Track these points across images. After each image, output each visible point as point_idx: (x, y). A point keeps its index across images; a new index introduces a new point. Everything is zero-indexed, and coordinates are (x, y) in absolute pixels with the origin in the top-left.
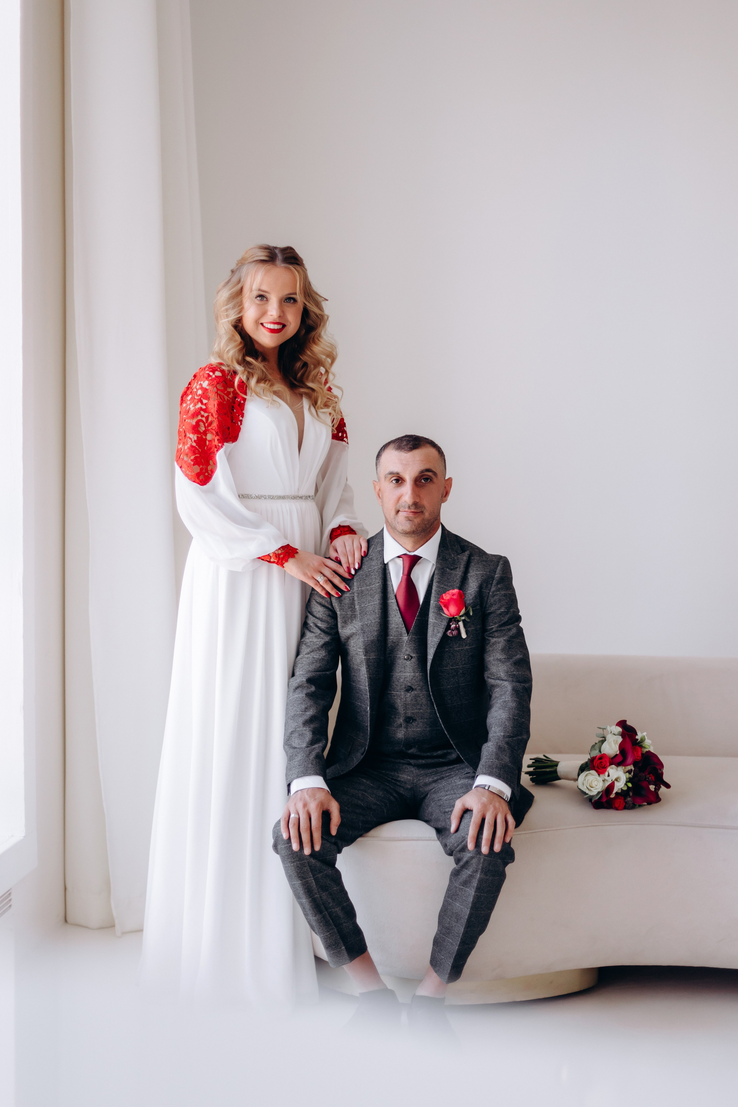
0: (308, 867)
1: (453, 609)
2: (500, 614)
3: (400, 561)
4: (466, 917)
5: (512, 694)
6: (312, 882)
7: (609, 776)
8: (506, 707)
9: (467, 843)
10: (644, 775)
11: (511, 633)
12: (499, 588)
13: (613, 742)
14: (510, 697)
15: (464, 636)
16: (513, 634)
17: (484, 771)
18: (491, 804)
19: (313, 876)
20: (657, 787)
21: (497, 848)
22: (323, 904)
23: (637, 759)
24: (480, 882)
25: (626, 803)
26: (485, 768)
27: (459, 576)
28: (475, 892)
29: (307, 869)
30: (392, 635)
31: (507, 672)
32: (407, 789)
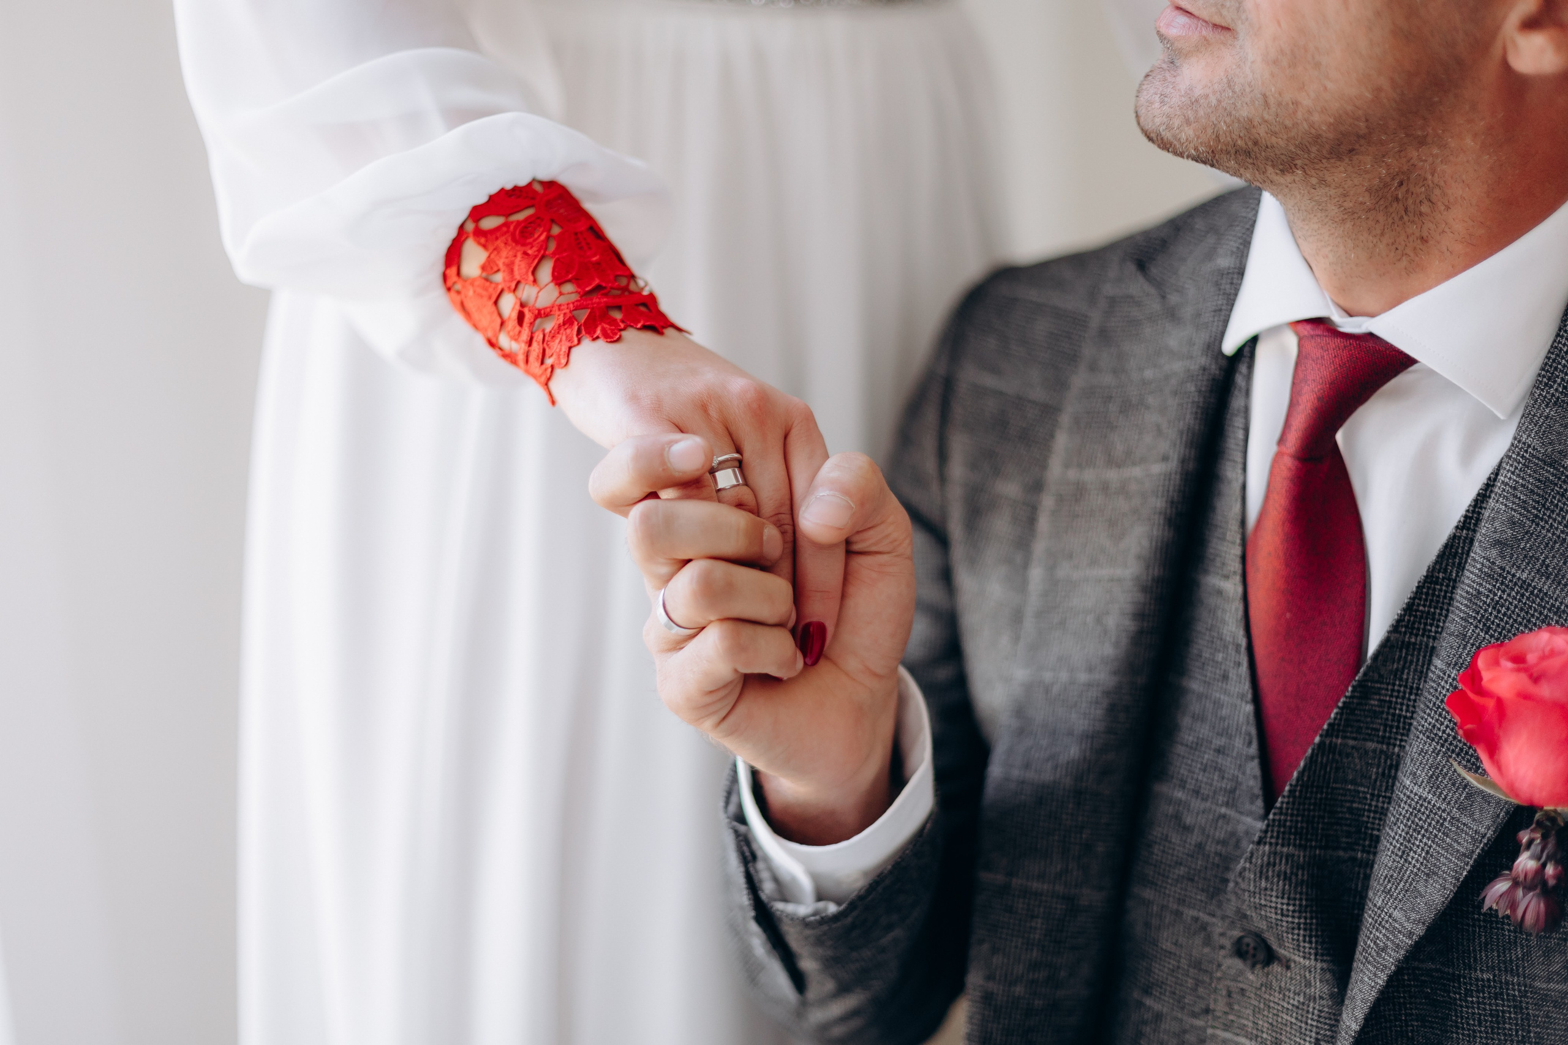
3: (1291, 341)
30: (1183, 784)
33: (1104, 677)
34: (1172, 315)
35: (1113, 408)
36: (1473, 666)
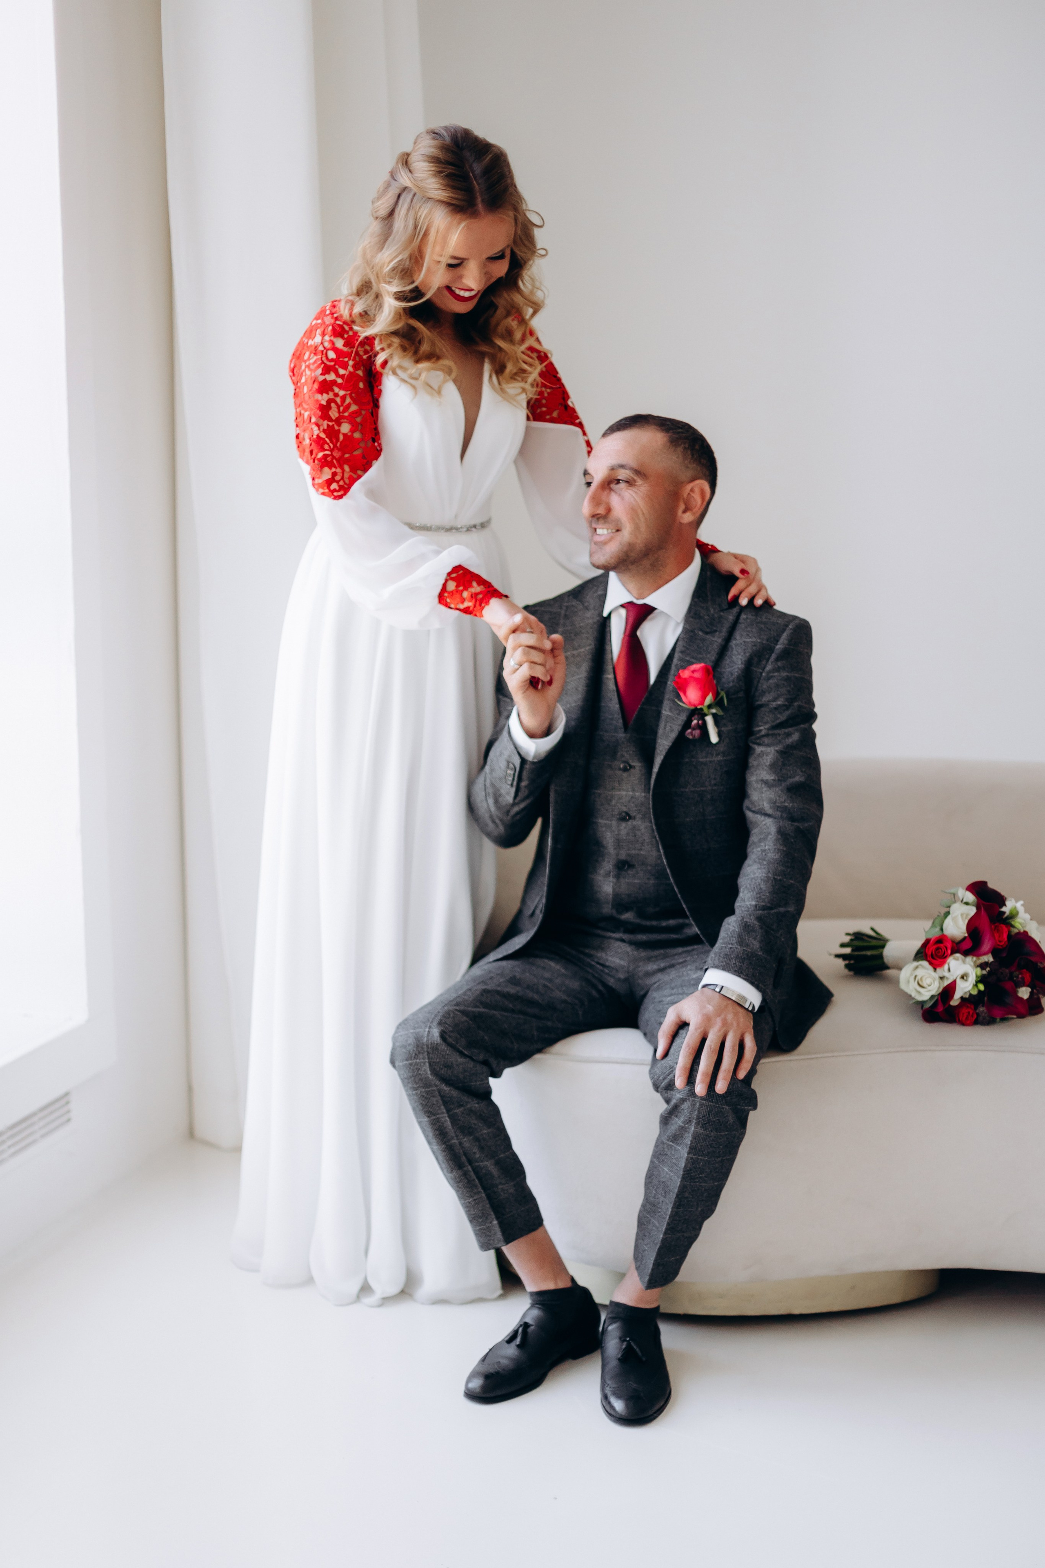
0: (439, 1098)
1: (692, 695)
2: (776, 709)
3: (623, 612)
4: (676, 1191)
5: (777, 840)
6: (446, 1121)
7: (949, 970)
8: (764, 860)
9: (674, 1076)
10: (1007, 971)
11: (789, 741)
12: (779, 667)
13: (960, 917)
14: (772, 844)
15: (714, 738)
16: (792, 743)
17: (716, 962)
18: (719, 1016)
19: (448, 1111)
20: (1036, 990)
21: (721, 1087)
22: (465, 1155)
23: (999, 945)
24: (695, 1139)
25: (978, 1014)
26: (719, 959)
27: (716, 644)
28: (689, 1153)
29: (437, 1101)
30: (602, 729)
31: (774, 803)
32: (619, 979)
33: (580, 703)
34: (587, 608)
35: (572, 635)
36: (679, 674)
